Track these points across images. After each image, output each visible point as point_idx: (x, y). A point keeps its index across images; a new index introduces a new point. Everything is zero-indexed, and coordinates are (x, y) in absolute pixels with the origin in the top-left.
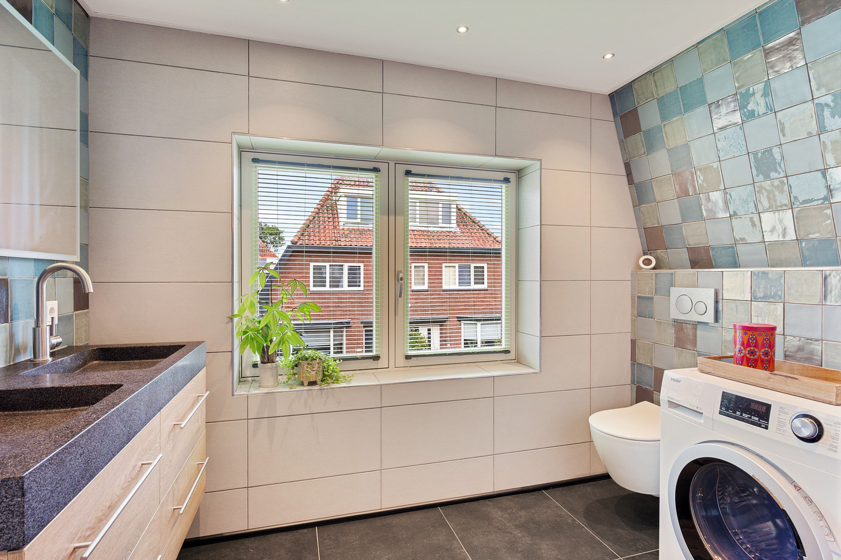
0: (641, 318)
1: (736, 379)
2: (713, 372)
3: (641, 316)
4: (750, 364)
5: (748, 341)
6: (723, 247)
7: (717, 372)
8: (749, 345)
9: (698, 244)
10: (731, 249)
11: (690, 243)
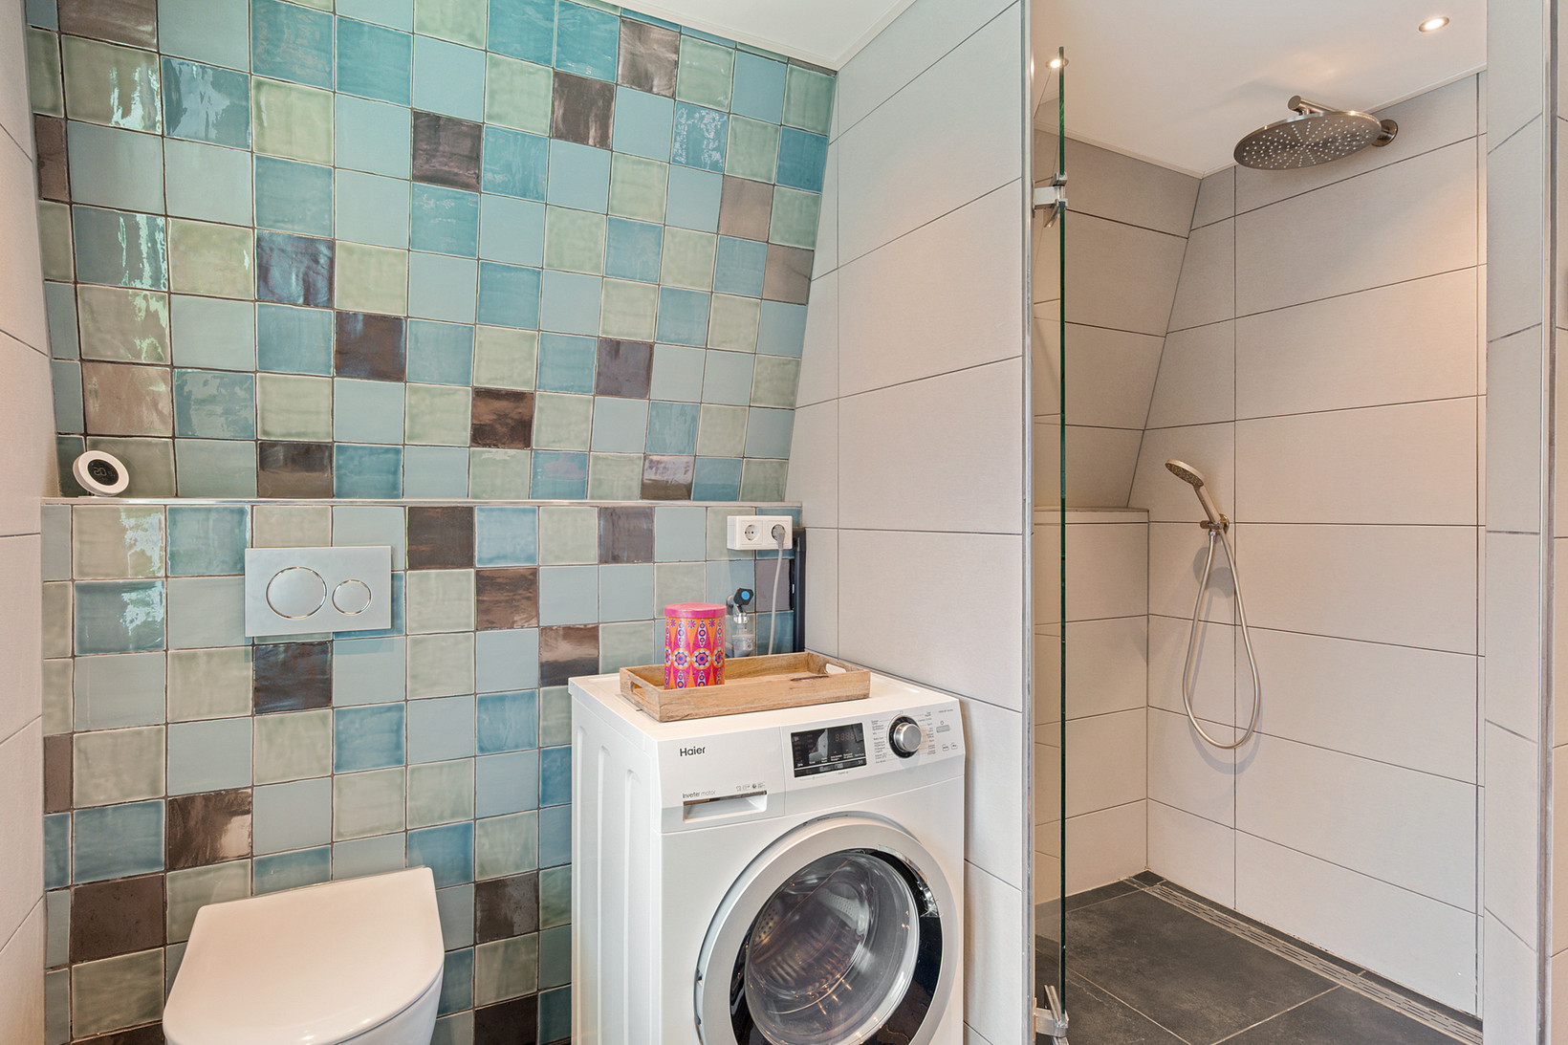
0: (100, 656)
1: (738, 710)
2: (693, 712)
3: (96, 651)
4: (699, 681)
5: (696, 637)
6: (371, 448)
7: (702, 710)
8: (697, 646)
9: (298, 435)
10: (391, 456)
11: (268, 428)
